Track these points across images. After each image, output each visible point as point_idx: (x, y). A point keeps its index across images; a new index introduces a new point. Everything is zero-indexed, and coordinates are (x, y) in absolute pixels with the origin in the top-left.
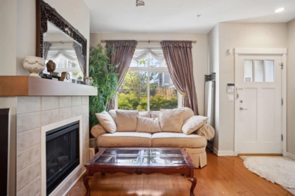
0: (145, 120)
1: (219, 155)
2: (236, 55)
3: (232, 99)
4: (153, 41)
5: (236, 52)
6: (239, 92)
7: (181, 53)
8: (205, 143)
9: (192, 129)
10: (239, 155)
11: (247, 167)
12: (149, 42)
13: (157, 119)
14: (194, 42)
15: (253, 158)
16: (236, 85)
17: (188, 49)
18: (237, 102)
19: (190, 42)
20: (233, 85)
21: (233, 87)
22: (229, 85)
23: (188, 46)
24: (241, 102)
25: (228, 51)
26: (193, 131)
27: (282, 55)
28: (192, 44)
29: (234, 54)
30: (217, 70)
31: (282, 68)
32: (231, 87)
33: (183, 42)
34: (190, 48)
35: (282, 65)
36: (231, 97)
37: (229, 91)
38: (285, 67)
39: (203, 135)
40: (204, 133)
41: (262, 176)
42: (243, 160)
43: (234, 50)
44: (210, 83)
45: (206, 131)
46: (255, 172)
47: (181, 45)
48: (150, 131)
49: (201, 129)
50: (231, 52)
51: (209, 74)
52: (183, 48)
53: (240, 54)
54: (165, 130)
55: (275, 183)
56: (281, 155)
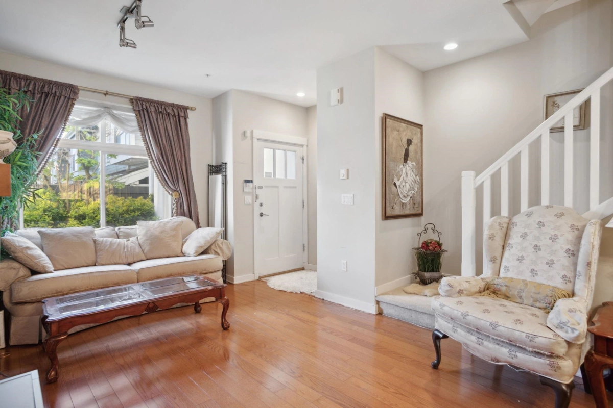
0: (111, 244)
1: (235, 282)
2: (255, 140)
3: (250, 201)
4: (113, 94)
5: (255, 135)
6: (259, 191)
7: (170, 124)
8: (221, 265)
9: (201, 247)
10: (260, 279)
11: (272, 287)
12: (106, 94)
13: (133, 239)
14: (191, 109)
15: (276, 277)
16: (254, 181)
17: (182, 120)
18: (257, 205)
19: (185, 109)
20: (252, 181)
21: (251, 184)
22: (247, 181)
23: (182, 114)
24: (261, 205)
25: (244, 133)
26: (201, 250)
27: (302, 146)
28: (189, 112)
29: (252, 138)
30: (229, 158)
31: (303, 163)
32: (248, 184)
33: (173, 105)
34: (186, 118)
35: (303, 159)
36: (249, 199)
37: (246, 190)
38: (305, 161)
39: (217, 253)
40: (219, 251)
41: (289, 290)
42: (266, 282)
43: (252, 132)
44: (219, 178)
45: (220, 248)
46: (281, 289)
47: (170, 110)
48: (125, 261)
49: (213, 247)
50: (248, 134)
51: (214, 164)
52: (174, 116)
53: (259, 139)
54: (152, 256)
55: (301, 293)
56: (303, 269)
